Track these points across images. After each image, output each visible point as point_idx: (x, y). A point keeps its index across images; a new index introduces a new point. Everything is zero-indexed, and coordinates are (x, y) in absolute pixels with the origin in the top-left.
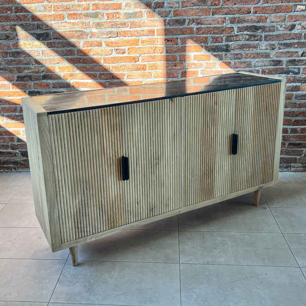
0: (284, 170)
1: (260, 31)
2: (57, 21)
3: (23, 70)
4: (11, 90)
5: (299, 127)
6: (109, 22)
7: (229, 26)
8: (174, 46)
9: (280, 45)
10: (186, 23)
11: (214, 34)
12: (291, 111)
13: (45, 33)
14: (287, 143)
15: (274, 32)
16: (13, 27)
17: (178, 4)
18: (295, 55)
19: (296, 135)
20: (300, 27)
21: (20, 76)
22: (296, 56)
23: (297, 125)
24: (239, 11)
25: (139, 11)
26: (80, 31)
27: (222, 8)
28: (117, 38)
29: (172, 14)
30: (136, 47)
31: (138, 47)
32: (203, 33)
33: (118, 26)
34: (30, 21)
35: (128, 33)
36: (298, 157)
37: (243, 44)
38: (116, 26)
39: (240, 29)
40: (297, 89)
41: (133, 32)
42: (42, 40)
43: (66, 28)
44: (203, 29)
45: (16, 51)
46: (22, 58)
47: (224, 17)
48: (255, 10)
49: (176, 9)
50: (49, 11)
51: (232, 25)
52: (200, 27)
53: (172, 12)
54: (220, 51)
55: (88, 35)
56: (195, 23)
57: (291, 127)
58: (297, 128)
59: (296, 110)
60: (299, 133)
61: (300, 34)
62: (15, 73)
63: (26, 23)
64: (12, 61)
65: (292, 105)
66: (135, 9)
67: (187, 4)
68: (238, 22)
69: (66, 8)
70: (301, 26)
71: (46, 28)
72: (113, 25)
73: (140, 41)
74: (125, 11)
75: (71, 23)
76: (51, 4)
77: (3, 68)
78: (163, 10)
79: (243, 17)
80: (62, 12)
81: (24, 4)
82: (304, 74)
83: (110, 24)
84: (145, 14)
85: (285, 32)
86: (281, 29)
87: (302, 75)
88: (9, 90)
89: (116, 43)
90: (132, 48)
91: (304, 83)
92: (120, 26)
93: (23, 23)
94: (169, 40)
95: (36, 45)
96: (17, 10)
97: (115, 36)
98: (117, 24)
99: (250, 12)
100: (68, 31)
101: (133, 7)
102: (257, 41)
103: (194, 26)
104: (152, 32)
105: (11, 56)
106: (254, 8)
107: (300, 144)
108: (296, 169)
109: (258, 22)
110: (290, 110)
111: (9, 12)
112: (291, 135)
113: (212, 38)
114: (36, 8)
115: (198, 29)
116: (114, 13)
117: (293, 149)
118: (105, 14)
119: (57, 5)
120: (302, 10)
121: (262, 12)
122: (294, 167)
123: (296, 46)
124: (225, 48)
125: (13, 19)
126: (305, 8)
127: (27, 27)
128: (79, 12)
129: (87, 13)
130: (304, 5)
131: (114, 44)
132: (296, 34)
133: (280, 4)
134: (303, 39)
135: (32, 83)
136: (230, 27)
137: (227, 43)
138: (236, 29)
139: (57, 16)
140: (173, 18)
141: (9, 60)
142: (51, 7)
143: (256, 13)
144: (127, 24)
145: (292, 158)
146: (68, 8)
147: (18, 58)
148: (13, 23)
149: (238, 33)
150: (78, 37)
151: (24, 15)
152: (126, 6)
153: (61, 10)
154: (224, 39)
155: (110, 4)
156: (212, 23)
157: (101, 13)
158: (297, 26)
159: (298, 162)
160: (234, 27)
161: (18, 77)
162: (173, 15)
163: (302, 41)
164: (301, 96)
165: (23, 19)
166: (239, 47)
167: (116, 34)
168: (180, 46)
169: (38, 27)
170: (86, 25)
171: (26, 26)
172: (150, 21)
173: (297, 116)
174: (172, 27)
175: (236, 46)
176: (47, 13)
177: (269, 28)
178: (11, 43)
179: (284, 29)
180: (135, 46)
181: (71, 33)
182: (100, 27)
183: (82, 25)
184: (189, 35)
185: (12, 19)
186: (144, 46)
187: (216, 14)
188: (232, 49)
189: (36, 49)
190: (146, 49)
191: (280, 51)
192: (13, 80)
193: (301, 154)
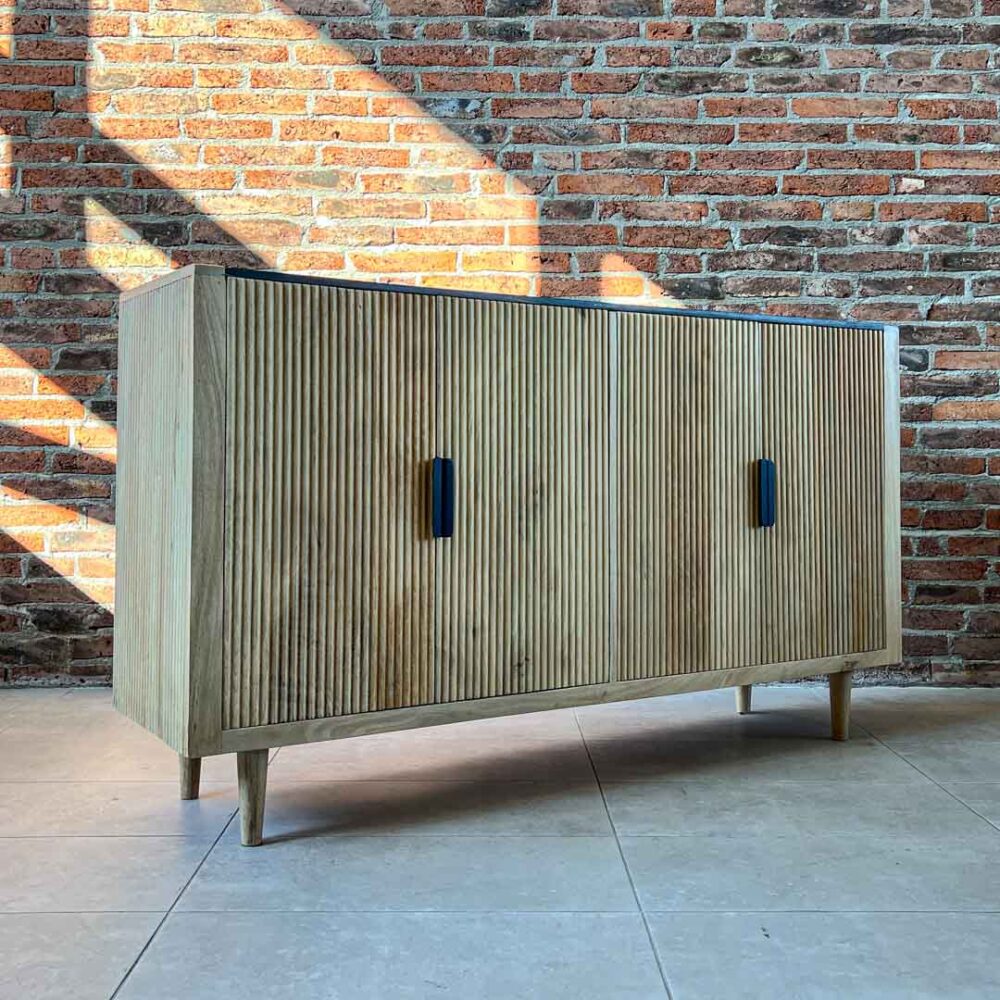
0: (911, 680)
1: (804, 243)
2: (210, 191)
3: (87, 333)
4: (35, 397)
5: (943, 535)
6: (370, 201)
7: (718, 225)
8: (561, 276)
9: (864, 284)
10: (596, 215)
11: (675, 247)
12: (912, 480)
13: (169, 224)
14: (912, 588)
15: (844, 246)
16: (71, 202)
17: (572, 160)
18: (910, 315)
19: (936, 559)
20: (914, 236)
21: (71, 351)
22: (913, 318)
23: (938, 529)
24: (745, 186)
25: (457, 175)
26: (279, 222)
27: (694, 174)
28: (391, 249)
29: (554, 186)
30: (449, 274)
31: (453, 274)
32: (643, 244)
33: (395, 214)
34: (129, 186)
35: (426, 235)
36: (950, 635)
37: (758, 278)
38: (390, 212)
39: (749, 237)
40: (923, 413)
41: (439, 233)
42: (158, 244)
43: (239, 211)
44: (644, 231)
45: (68, 275)
46: (88, 298)
47: (703, 200)
48: (787, 184)
49: (566, 173)
50: (190, 162)
51: (727, 225)
52: (635, 224)
53: (555, 180)
54: (694, 298)
55: (304, 234)
56: (621, 213)
57: (919, 534)
58: (937, 537)
59: (929, 479)
60: (944, 554)
61: (917, 255)
62: (55, 344)
63: (113, 193)
64: (51, 305)
65: (914, 462)
66: (448, 168)
67: (597, 160)
68: (740, 216)
69: (241, 154)
70: (917, 232)
71: (177, 211)
72: (382, 209)
73: (460, 260)
74: (420, 172)
75: (254, 197)
76: (197, 143)
77: (18, 326)
78: (527, 173)
79: (755, 203)
80: (231, 166)
81: (115, 138)
82: (939, 372)
83: (372, 206)
84: (478, 184)
85: (877, 248)
86: (864, 239)
87: (935, 372)
88: (28, 397)
89: (386, 262)
90: (435, 277)
91: (944, 396)
92: (401, 213)
93: (105, 192)
94: (546, 260)
95: (136, 259)
96: (92, 154)
97: (384, 241)
98: (393, 207)
99: (776, 189)
100: (244, 222)
101: (441, 164)
102: (798, 270)
103: (619, 223)
104: (495, 235)
105: (52, 287)
106: (786, 178)
107: (951, 590)
108: (949, 676)
109: (800, 217)
110: (910, 479)
111: (65, 159)
112: (922, 559)
113: (672, 258)
114: (152, 152)
115: (628, 230)
116: (388, 175)
117: (931, 606)
118: (358, 179)
119: (217, 145)
120: (917, 192)
121: (807, 192)
122: (940, 668)
123: (910, 288)
124: (707, 286)
125: (76, 180)
126: (923, 186)
127: (117, 205)
128: (283, 169)
129: (303, 173)
130: (919, 178)
131: (383, 264)
132: (907, 254)
133: (857, 171)
134: (928, 267)
135: (109, 376)
136: (722, 230)
137: (712, 274)
138: (736, 236)
139: (212, 176)
140: (557, 198)
141: (43, 301)
142: (198, 151)
143: (792, 194)
144: (423, 209)
145: (930, 638)
146: (248, 155)
147: (74, 297)
148: (73, 190)
149: (745, 248)
150: (274, 239)
151: (112, 169)
152: (421, 160)
153: (228, 160)
154: (704, 264)
155: (374, 150)
156: (668, 214)
157: (347, 173)
158: (906, 232)
159: (951, 650)
160: (732, 229)
161: (65, 355)
162: (556, 190)
163: (926, 274)
164: (939, 435)
165: (107, 182)
166: (747, 286)
167: (390, 235)
168: (578, 278)
169: (152, 205)
170: (299, 205)
171: (115, 200)
172: (490, 203)
173: (932, 498)
174: (555, 222)
175: (739, 283)
176: (183, 167)
177: (829, 235)
178: (58, 249)
179: (871, 240)
180: (444, 271)
181: (251, 226)
182: (343, 213)
183: (288, 204)
184: (602, 247)
185: (72, 178)
186: (471, 274)
187: (680, 191)
188: (729, 290)
189: (136, 271)
190: (478, 281)
191: (867, 301)
192: (47, 363)
193: (957, 625)
